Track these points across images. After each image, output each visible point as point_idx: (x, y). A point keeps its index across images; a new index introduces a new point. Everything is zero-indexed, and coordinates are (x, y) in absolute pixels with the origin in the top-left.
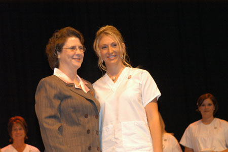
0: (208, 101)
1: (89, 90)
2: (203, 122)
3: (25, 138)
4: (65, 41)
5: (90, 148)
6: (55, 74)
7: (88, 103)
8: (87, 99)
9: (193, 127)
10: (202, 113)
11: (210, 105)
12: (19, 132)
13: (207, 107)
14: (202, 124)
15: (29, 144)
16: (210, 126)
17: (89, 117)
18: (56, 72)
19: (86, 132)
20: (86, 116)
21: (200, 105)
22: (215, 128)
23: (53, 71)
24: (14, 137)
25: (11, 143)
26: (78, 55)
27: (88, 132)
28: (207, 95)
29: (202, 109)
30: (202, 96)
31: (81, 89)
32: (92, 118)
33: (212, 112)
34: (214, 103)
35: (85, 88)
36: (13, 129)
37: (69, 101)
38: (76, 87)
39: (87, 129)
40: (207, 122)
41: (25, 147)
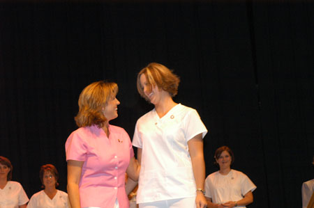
0: (225, 153)
2: (220, 173)
3: (56, 184)
10: (221, 164)
11: (227, 156)
12: (49, 178)
13: (225, 159)
15: (60, 190)
16: (228, 177)
21: (218, 158)
22: (233, 178)
24: (45, 183)
25: (43, 189)
28: (223, 148)
29: (220, 161)
30: (220, 149)
33: (229, 163)
34: (231, 155)
36: (44, 176)
41: (56, 192)
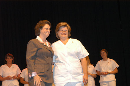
4: (44, 25)
5: (48, 70)
6: (37, 38)
7: (49, 51)
9: (100, 62)
14: (103, 61)
17: (49, 57)
18: (38, 38)
19: (47, 63)
20: (47, 57)
23: (36, 37)
26: (49, 32)
27: (48, 64)
31: (47, 46)
35: (49, 45)
37: (41, 50)
38: (45, 45)
39: (48, 62)
40: (105, 60)
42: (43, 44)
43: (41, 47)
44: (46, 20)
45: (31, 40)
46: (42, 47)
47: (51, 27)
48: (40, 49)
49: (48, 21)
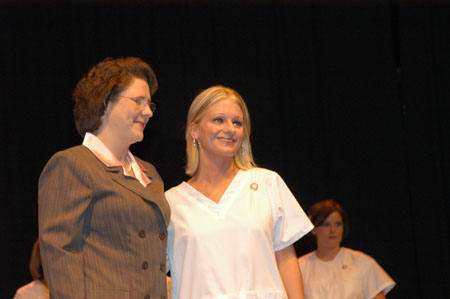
1: (149, 181)
5: (147, 298)
7: (147, 208)
8: (145, 200)
17: (148, 236)
20: (142, 234)
31: (134, 179)
32: (152, 237)
35: (143, 177)
37: (109, 200)
38: (125, 174)
39: (143, 260)
42: (116, 171)
43: (107, 187)
44: (135, 56)
45: (60, 154)
46: (115, 188)
47: (154, 91)
48: (104, 195)
49: (144, 65)
